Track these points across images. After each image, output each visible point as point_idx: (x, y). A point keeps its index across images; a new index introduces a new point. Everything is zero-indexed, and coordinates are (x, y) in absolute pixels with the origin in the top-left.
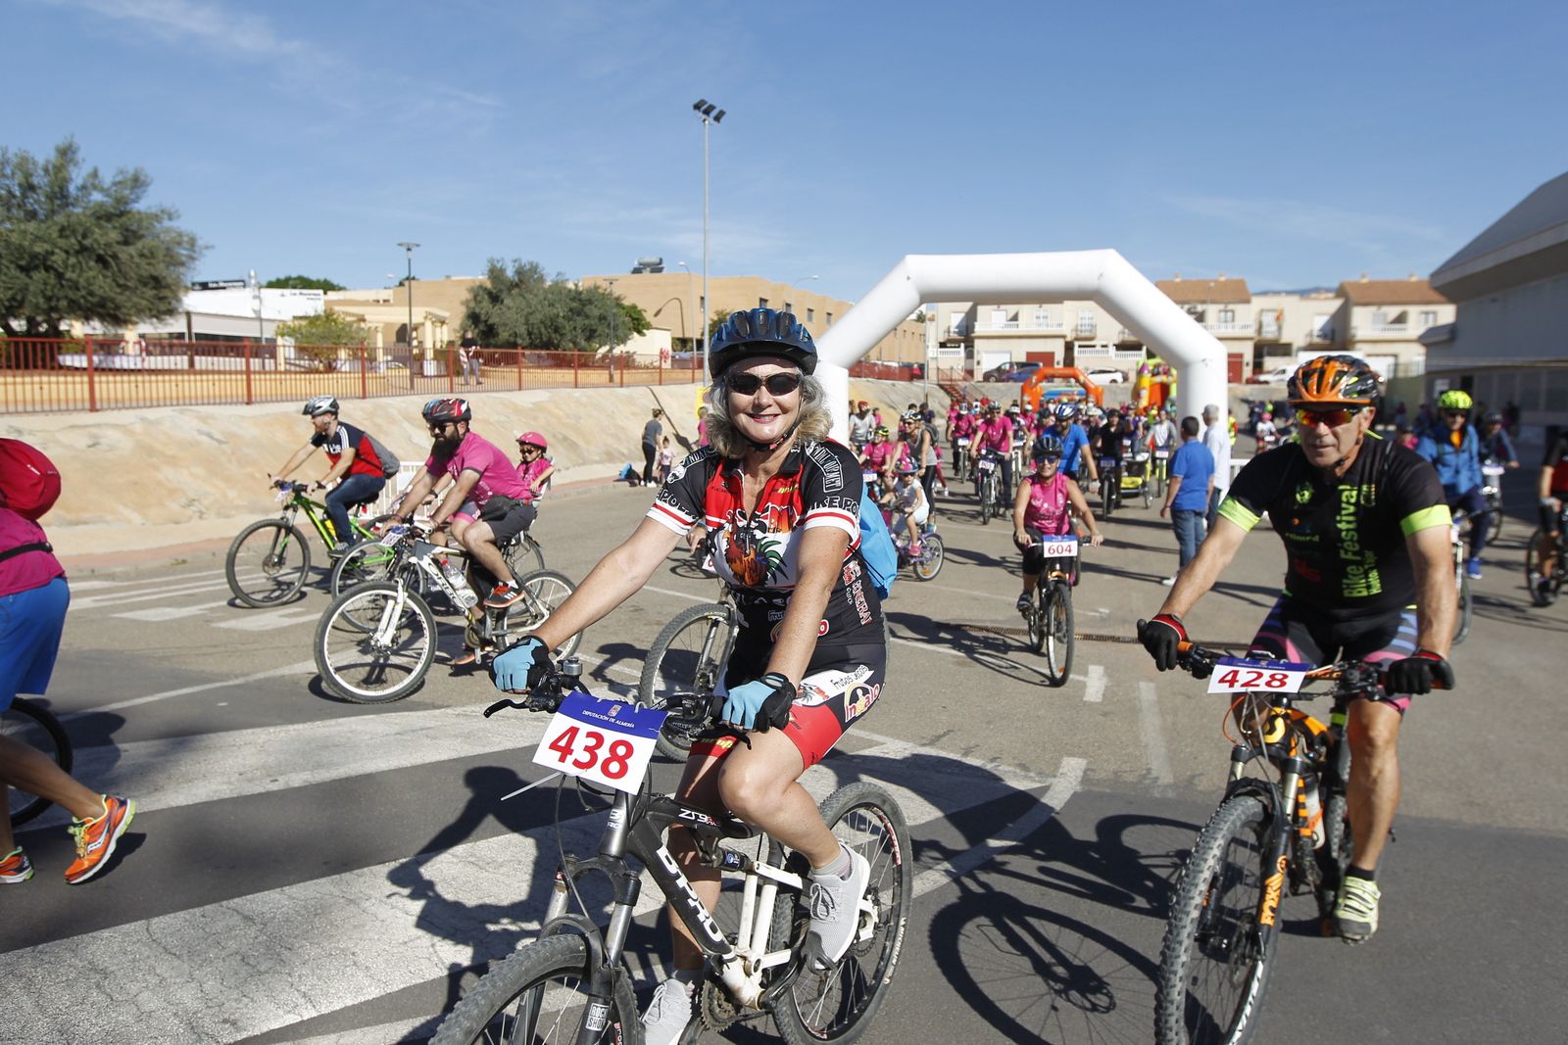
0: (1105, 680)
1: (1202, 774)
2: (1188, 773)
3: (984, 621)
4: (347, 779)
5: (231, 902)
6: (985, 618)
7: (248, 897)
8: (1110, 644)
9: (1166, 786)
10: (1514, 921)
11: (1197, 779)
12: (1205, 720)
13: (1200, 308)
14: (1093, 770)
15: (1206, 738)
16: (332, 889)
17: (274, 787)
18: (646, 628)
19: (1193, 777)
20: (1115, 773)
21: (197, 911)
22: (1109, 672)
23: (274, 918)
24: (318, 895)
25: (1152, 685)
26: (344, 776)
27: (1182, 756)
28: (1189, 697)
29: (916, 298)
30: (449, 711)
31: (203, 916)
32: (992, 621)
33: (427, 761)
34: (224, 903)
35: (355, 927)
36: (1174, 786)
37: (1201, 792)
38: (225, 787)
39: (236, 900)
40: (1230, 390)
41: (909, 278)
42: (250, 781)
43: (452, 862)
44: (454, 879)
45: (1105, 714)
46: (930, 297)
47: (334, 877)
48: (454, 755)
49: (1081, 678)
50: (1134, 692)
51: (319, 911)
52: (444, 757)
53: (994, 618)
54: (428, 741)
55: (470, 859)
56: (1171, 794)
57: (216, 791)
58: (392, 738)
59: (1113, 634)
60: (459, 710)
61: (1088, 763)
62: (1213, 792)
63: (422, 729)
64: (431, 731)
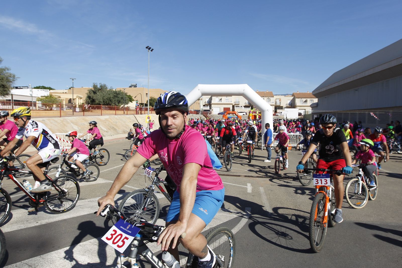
0: (252, 187)
4: (58, 221)
5: (25, 261)
7: (30, 259)
8: (251, 178)
10: (357, 245)
12: (277, 196)
16: (55, 255)
17: (37, 224)
18: (137, 176)
20: (259, 211)
21: (14, 265)
22: (252, 185)
23: (38, 265)
24: (51, 257)
25: (262, 188)
26: (57, 220)
28: (272, 191)
29: (201, 95)
30: (86, 200)
31: (16, 266)
33: (81, 215)
34: (23, 262)
35: (63, 266)
38: (22, 225)
39: (26, 260)
40: (273, 117)
41: (199, 90)
42: (30, 223)
43: (90, 245)
44: (91, 250)
45: (253, 196)
46: (203, 94)
47: (56, 251)
48: (89, 213)
49: (246, 187)
50: (259, 190)
51: (52, 262)
52: (86, 213)
54: (81, 209)
55: (95, 243)
57: (20, 227)
59: (251, 175)
60: (89, 200)
61: (252, 209)
63: (79, 206)
64: (81, 206)
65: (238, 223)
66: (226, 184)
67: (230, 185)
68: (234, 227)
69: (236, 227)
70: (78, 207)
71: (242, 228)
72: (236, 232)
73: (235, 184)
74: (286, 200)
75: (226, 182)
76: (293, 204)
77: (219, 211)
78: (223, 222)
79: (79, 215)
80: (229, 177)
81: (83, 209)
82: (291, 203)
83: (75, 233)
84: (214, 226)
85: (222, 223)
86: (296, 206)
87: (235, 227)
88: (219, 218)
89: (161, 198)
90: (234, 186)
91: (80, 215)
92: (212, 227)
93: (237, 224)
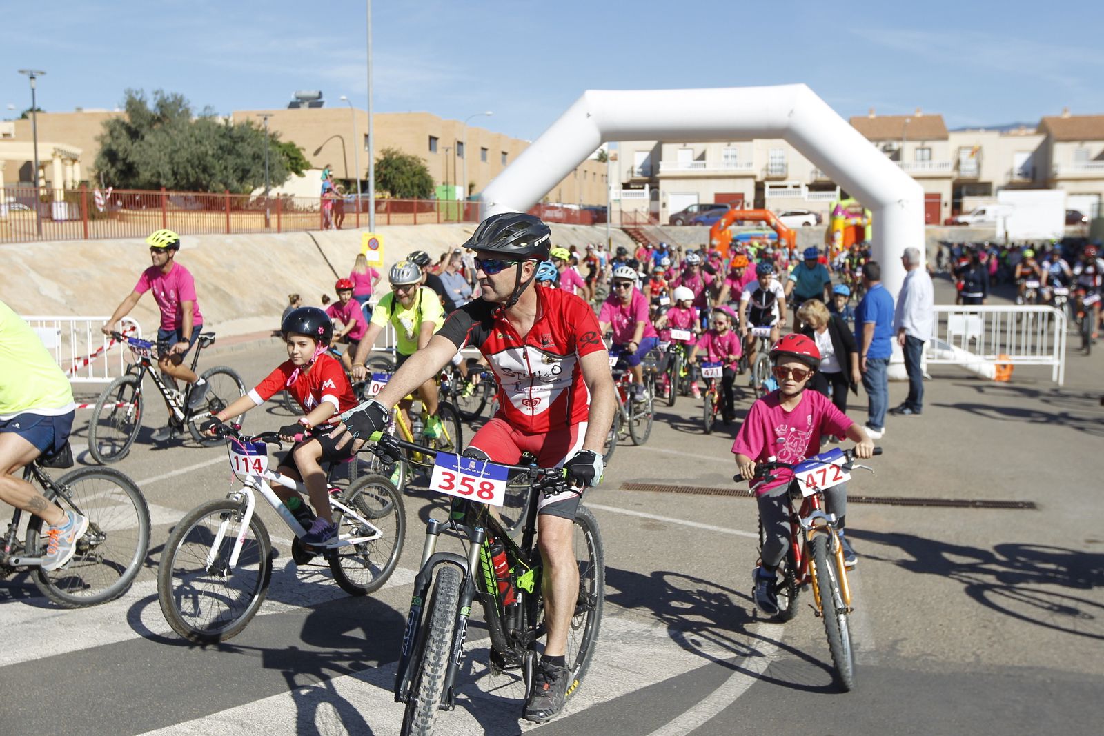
1: (905, 639)
2: (891, 638)
3: (674, 481)
6: (675, 477)
9: (870, 652)
11: (900, 644)
13: (895, 146)
14: (791, 638)
15: (908, 600)
19: (896, 642)
20: (814, 640)
27: (884, 620)
29: (596, 136)
32: (682, 481)
33: (60, 652)
36: (876, 652)
37: (905, 658)
40: (927, 232)
41: (589, 115)
46: (612, 135)
48: (92, 644)
52: (80, 646)
53: (683, 477)
54: (61, 629)
56: (873, 662)
58: (19, 627)
61: (785, 630)
62: (917, 658)
65: (718, 686)
66: (693, 528)
67: (710, 532)
68: (696, 702)
69: (703, 701)
70: (52, 619)
71: (729, 708)
72: (700, 723)
73: (733, 528)
74: (947, 596)
75: (691, 520)
76: (977, 615)
77: (646, 638)
78: (654, 682)
79: (51, 653)
80: (708, 497)
81: (69, 628)
82: (968, 609)
83: (30, 722)
84: (612, 698)
85: (650, 686)
86: (987, 623)
87: (698, 701)
88: (638, 667)
89: (402, 583)
90: (726, 536)
91: (55, 653)
92: (601, 700)
93: (710, 693)
